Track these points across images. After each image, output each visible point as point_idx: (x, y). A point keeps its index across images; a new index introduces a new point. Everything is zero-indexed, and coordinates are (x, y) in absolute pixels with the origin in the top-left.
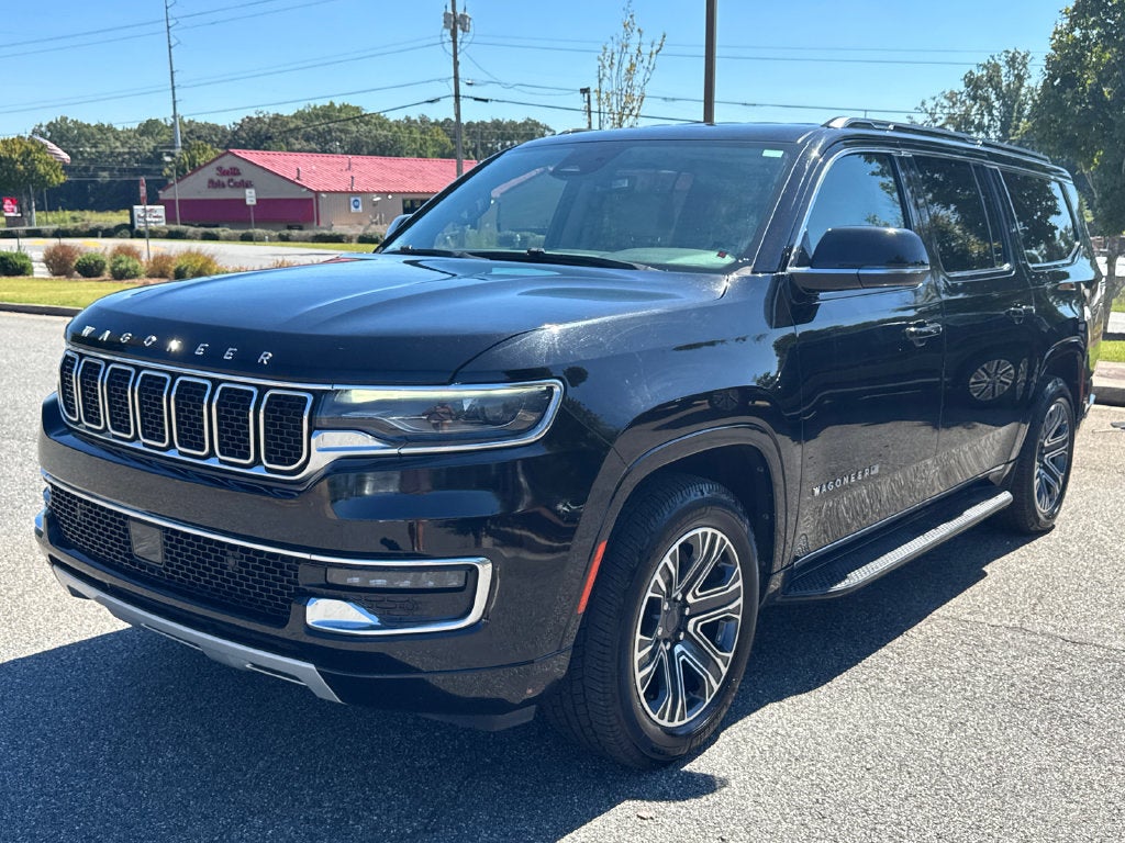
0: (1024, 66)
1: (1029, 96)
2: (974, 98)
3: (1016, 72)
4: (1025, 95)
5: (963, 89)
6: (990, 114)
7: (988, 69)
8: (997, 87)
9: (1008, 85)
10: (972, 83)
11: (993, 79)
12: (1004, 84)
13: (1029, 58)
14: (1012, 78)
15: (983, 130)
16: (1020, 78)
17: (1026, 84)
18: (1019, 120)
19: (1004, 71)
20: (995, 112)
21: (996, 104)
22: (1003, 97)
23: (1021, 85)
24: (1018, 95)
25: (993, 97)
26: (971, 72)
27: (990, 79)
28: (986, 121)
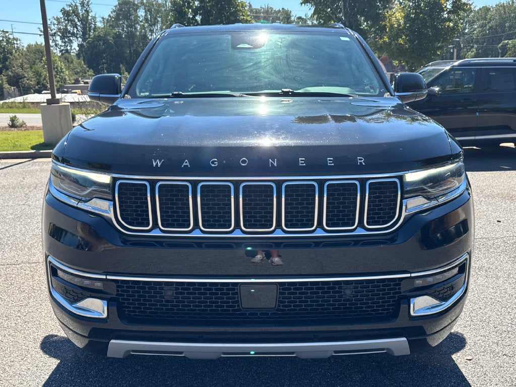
0: (88, 6)
1: (93, 20)
2: (68, 20)
3: (85, 9)
4: (91, 20)
5: (62, 16)
6: (77, 28)
7: (72, 7)
8: (77, 15)
9: (83, 15)
10: (66, 13)
11: (75, 12)
12: (81, 14)
13: (90, 3)
14: (84, 12)
15: (74, 35)
16: (87, 12)
17: (90, 14)
18: (90, 31)
19: (80, 8)
20: (79, 28)
21: (78, 23)
22: (81, 20)
23: (88, 15)
24: (87, 19)
25: (76, 20)
26: (63, 8)
27: (74, 12)
28: (75, 31)
